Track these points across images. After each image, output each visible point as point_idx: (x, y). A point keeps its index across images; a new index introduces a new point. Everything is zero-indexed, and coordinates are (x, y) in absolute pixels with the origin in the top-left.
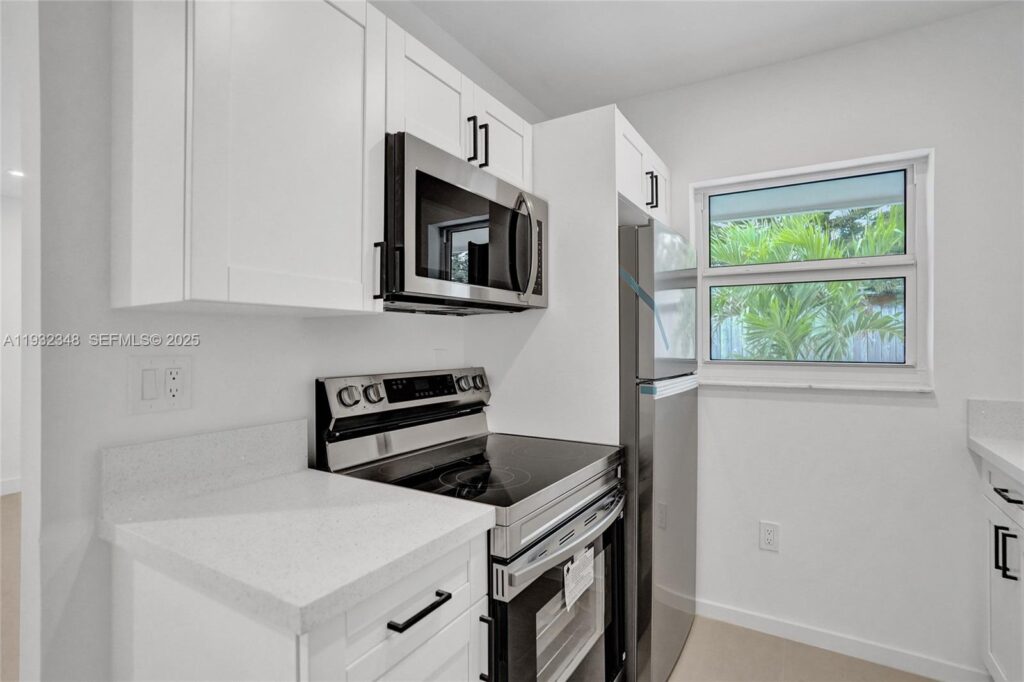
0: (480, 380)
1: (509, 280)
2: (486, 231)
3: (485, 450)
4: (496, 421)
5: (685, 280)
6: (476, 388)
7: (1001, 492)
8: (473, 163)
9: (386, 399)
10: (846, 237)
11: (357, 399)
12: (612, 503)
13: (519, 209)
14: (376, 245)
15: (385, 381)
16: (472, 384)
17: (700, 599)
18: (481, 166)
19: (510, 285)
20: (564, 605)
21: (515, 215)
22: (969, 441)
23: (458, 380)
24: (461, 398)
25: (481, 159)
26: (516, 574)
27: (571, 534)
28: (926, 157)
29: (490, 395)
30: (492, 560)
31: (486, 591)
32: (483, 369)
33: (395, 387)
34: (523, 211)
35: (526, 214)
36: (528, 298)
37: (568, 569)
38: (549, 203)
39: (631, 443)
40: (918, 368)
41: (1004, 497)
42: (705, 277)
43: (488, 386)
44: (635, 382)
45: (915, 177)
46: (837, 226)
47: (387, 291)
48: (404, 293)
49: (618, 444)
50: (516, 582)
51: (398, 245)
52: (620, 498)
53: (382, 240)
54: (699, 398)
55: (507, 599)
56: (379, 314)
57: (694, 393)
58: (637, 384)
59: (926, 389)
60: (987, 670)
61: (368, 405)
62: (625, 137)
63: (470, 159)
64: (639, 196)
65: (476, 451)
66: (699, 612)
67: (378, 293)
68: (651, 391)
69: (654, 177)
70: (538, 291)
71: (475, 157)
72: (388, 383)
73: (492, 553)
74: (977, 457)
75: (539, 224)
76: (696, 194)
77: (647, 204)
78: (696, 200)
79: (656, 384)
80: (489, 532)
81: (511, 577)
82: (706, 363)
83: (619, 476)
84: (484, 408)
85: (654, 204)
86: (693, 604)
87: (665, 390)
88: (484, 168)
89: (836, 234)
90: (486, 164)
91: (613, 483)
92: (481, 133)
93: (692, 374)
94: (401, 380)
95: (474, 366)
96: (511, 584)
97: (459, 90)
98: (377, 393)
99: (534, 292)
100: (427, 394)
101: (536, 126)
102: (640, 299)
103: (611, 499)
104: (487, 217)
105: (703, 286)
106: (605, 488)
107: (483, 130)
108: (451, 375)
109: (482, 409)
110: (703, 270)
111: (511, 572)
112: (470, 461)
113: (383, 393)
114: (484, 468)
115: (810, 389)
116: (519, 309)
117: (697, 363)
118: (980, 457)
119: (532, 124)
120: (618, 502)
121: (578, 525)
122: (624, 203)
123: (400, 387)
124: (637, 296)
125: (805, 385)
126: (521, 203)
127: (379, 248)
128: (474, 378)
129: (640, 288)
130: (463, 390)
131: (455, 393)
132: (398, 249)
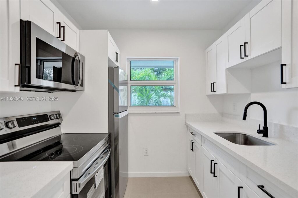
0: (58, 115)
1: (71, 81)
2: (61, 63)
3: (60, 140)
4: (64, 129)
5: (125, 83)
6: (57, 118)
7: (192, 133)
8: (59, 39)
9: (18, 126)
10: (158, 74)
11: (2, 128)
12: (107, 151)
13: (75, 57)
14: (16, 64)
15: (17, 119)
16: (56, 117)
17: (129, 173)
18: (62, 40)
19: (72, 83)
20: (95, 187)
21: (74, 59)
22: (186, 123)
23: (50, 116)
24: (50, 122)
25: (62, 38)
26: (81, 183)
27: (97, 164)
28: (178, 59)
29: (62, 120)
30: (72, 180)
31: (70, 192)
32: (59, 111)
33: (22, 121)
34: (77, 58)
35: (78, 59)
36: (78, 87)
37: (96, 175)
38: (85, 56)
39: (112, 132)
40: (177, 107)
41: (192, 134)
42: (129, 83)
43: (62, 118)
44: (113, 114)
45: (176, 63)
46: (156, 72)
47: (22, 84)
48: (30, 85)
49: (108, 133)
50: (81, 186)
51: (27, 65)
52: (110, 149)
53: (19, 63)
54: (128, 117)
55: (78, 193)
56: (17, 93)
57: (127, 116)
58: (114, 114)
59: (178, 112)
60: (188, 171)
61: (7, 129)
62: (110, 40)
63: (57, 37)
64: (113, 59)
65: (57, 141)
66: (130, 176)
67: (18, 84)
68: (118, 116)
69: (117, 54)
70: (81, 85)
71: (60, 37)
72: (18, 120)
73: (72, 178)
74: (187, 126)
75: (82, 63)
76: (127, 60)
77: (115, 61)
78: (127, 62)
79: (119, 114)
80: (71, 171)
81: (79, 184)
82: (130, 107)
83: (109, 142)
84: (60, 125)
85: (117, 61)
86: (128, 174)
87: (121, 115)
88: (63, 42)
89: (156, 73)
90: (64, 40)
91: (108, 145)
92: (62, 29)
93: (126, 110)
94: (25, 118)
95: (56, 110)
96: (79, 187)
97: (53, 11)
98: (14, 124)
99: (80, 86)
100: (37, 122)
101: (81, 30)
102: (115, 89)
103: (107, 150)
104: (61, 58)
105: (129, 85)
106: (105, 147)
107: (63, 28)
108: (47, 115)
109: (59, 125)
110: (129, 81)
111: (79, 183)
112: (54, 145)
113: (16, 124)
114: (60, 146)
115: (155, 113)
116: (74, 91)
117: (127, 107)
118: (188, 126)
119: (79, 30)
120: (109, 150)
121: (99, 160)
122: (110, 60)
123: (24, 120)
124: (114, 88)
125: (154, 112)
126: (76, 55)
127: (18, 66)
128: (56, 115)
129: (115, 86)
130: (51, 119)
131: (49, 121)
132: (27, 67)
